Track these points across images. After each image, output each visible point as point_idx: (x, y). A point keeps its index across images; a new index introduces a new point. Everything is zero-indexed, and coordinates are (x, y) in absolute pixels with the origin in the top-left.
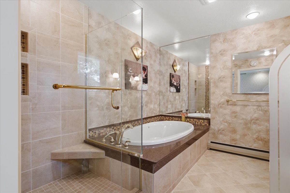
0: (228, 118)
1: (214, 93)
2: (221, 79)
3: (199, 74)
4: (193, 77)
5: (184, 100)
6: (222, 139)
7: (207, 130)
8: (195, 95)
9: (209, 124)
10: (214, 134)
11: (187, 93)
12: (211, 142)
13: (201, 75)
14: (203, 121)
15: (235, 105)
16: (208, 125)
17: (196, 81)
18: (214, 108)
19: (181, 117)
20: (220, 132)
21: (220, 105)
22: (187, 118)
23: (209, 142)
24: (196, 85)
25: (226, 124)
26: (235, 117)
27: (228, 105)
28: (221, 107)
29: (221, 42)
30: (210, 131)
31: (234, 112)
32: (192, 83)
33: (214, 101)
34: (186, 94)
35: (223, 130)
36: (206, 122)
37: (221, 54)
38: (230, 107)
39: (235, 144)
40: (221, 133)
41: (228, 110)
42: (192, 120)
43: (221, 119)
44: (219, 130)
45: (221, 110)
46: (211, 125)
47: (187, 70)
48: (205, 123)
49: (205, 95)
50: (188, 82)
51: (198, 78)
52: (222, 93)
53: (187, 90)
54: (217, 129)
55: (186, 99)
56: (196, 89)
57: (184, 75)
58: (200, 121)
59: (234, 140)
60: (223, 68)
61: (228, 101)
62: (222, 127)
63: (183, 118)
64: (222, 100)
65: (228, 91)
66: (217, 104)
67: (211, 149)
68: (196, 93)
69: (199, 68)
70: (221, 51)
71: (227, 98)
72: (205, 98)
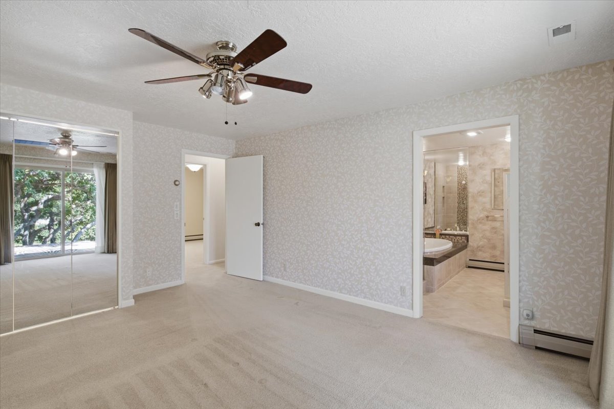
0: (488, 234)
1: (472, 208)
2: (481, 193)
3: (448, 177)
4: (441, 182)
5: (430, 214)
6: (481, 256)
7: (465, 247)
8: (443, 206)
9: (468, 241)
10: (473, 251)
11: (433, 204)
12: (470, 260)
13: (451, 178)
14: (460, 238)
15: (496, 221)
16: (466, 242)
17: (443, 187)
18: (473, 224)
19: (435, 234)
20: (480, 248)
21: (480, 221)
22: (441, 235)
23: (468, 260)
24: (443, 192)
25: (485, 240)
26: (495, 233)
27: (487, 220)
28: (480, 223)
29: (480, 155)
30: (468, 248)
31: (493, 228)
32: (440, 190)
33: (472, 216)
34: (432, 206)
35: (483, 247)
36: (464, 238)
37: (480, 168)
38: (490, 223)
39: (496, 260)
40: (480, 250)
41: (487, 226)
42: (448, 237)
43: (481, 236)
44: (478, 247)
45: (480, 225)
46: (469, 242)
47: (433, 174)
48: (463, 240)
49: (457, 206)
50: (434, 189)
51: (447, 183)
52: (481, 208)
53: (433, 200)
54: (476, 246)
55: (432, 212)
56: (443, 197)
57: (430, 180)
58: (457, 237)
59: (493, 256)
60: (482, 182)
61: (487, 217)
62: (481, 243)
63: (438, 235)
64: (482, 215)
65: (488, 206)
66: (476, 219)
67: (469, 267)
68: (443, 203)
69: (447, 168)
70: (479, 165)
71: (486, 213)
72: (457, 210)
